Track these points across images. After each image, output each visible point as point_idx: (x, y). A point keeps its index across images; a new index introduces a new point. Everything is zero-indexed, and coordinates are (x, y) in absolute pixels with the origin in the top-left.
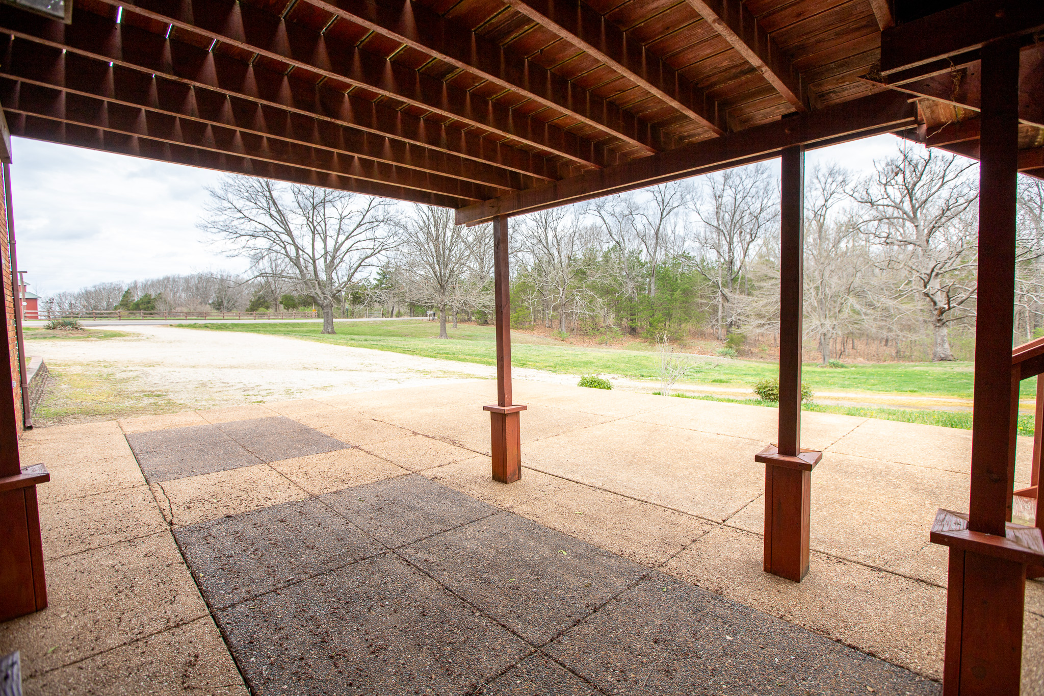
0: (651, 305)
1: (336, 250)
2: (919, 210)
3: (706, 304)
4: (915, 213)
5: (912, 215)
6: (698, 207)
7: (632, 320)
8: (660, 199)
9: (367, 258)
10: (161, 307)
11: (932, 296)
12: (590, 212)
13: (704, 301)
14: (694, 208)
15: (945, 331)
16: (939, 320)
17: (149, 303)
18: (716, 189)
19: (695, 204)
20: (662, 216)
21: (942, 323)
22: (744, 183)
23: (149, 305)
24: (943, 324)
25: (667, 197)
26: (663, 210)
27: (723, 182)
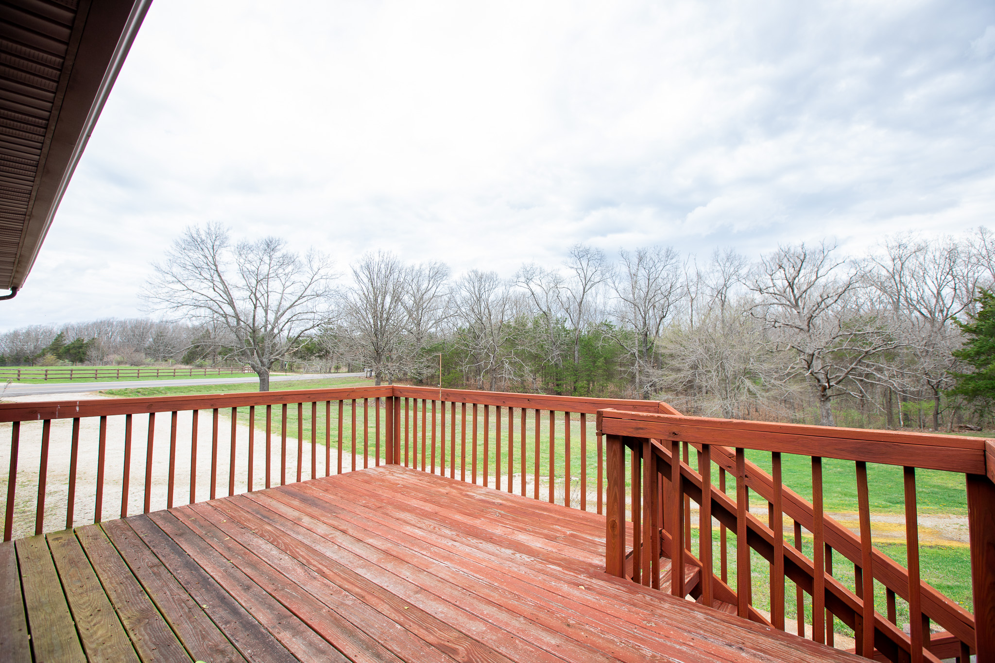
0: (576, 371)
1: (277, 319)
2: (800, 300)
3: (625, 372)
4: (797, 301)
5: (794, 302)
6: (617, 284)
7: (558, 385)
8: (582, 275)
9: (306, 330)
10: (93, 353)
11: (815, 375)
12: (520, 284)
13: (623, 369)
14: (613, 286)
15: (829, 405)
16: (823, 396)
17: (81, 347)
18: (631, 268)
19: (614, 283)
20: (584, 290)
21: (825, 398)
22: (656, 266)
23: (80, 350)
24: (827, 399)
25: (589, 274)
26: (586, 285)
27: (637, 263)
